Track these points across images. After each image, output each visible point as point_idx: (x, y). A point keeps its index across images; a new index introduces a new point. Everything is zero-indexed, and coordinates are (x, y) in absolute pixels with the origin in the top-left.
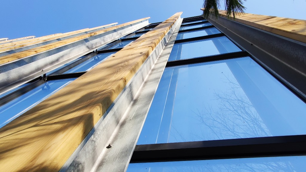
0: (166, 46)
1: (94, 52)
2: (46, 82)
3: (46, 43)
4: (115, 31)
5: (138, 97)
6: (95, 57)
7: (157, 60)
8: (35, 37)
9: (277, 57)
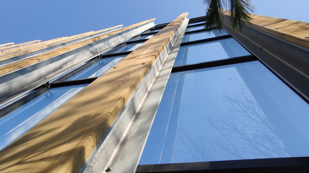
0: (171, 50)
1: (98, 56)
2: (49, 90)
3: (50, 48)
4: (120, 34)
5: (141, 110)
6: (99, 61)
7: (161, 66)
8: (41, 42)
9: (289, 63)
